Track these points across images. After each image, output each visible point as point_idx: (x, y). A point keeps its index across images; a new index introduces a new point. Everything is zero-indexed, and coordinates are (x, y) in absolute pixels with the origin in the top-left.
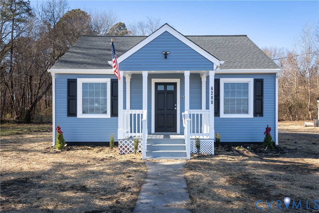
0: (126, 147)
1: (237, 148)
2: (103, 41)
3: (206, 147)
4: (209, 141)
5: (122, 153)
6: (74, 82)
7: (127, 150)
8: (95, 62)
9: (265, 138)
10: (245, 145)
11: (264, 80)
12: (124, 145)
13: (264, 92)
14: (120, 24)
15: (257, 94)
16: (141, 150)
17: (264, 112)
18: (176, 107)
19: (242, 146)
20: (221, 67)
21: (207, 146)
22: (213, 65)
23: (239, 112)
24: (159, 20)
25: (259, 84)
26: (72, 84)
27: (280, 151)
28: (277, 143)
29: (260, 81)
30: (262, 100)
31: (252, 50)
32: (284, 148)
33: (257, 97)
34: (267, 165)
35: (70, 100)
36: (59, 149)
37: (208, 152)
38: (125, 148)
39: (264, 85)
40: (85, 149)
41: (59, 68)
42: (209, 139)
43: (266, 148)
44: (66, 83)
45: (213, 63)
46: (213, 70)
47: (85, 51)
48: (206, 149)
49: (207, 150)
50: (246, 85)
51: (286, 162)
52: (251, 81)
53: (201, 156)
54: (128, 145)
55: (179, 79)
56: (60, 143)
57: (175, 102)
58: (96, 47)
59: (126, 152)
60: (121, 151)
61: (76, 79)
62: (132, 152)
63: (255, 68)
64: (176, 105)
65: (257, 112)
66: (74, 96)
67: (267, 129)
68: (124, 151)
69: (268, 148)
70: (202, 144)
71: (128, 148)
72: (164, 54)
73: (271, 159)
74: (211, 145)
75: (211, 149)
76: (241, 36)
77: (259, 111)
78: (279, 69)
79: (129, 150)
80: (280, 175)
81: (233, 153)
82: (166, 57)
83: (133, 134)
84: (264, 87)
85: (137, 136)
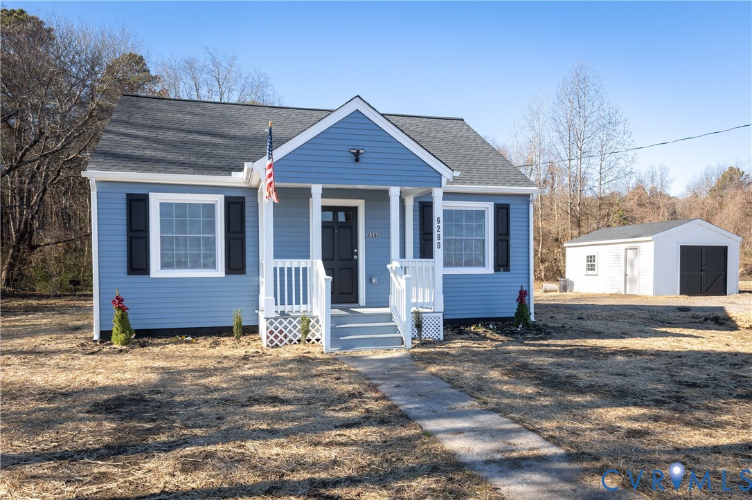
0: (281, 332)
1: (472, 328)
2: (178, 112)
3: (429, 327)
4: (435, 315)
5: (274, 344)
6: (143, 200)
7: (283, 339)
8: (182, 158)
9: (518, 309)
10: (485, 322)
11: (511, 207)
12: (276, 330)
13: (511, 228)
14: (132, 56)
15: (500, 232)
16: (320, 337)
17: (511, 263)
18: (357, 254)
19: (480, 325)
20: (455, 180)
21: (431, 325)
22: (441, 178)
23: (469, 264)
24: (234, 58)
25: (503, 212)
26: (137, 205)
27: (542, 331)
28: (532, 318)
29: (504, 208)
30: (508, 241)
31: (481, 149)
32: (544, 325)
33: (500, 237)
34: (541, 351)
35: (133, 240)
36: (123, 345)
37: (433, 335)
38: (279, 334)
39: (511, 215)
40: (181, 343)
41: (108, 169)
42: (434, 312)
43: (521, 326)
44: (125, 201)
45: (441, 175)
46: (441, 186)
47: (145, 133)
48: (429, 331)
49: (431, 333)
50: (481, 214)
51: (564, 346)
52: (489, 208)
53: (424, 344)
54: (286, 328)
55: (363, 201)
56: (123, 333)
57: (355, 245)
58: (168, 125)
59: (281, 343)
60: (272, 341)
61: (147, 195)
62: (293, 342)
63: (496, 184)
64: (356, 251)
65: (499, 264)
66: (143, 231)
67: (520, 292)
68: (276, 342)
69: (523, 327)
70: (427, 321)
71: (286, 335)
72: (354, 153)
73: (537, 342)
74: (437, 322)
75: (437, 331)
76: (454, 119)
77: (502, 263)
78: (536, 188)
79: (288, 339)
80: (570, 362)
81: (471, 337)
82: (357, 160)
83: (287, 308)
84: (511, 219)
85: (302, 311)
